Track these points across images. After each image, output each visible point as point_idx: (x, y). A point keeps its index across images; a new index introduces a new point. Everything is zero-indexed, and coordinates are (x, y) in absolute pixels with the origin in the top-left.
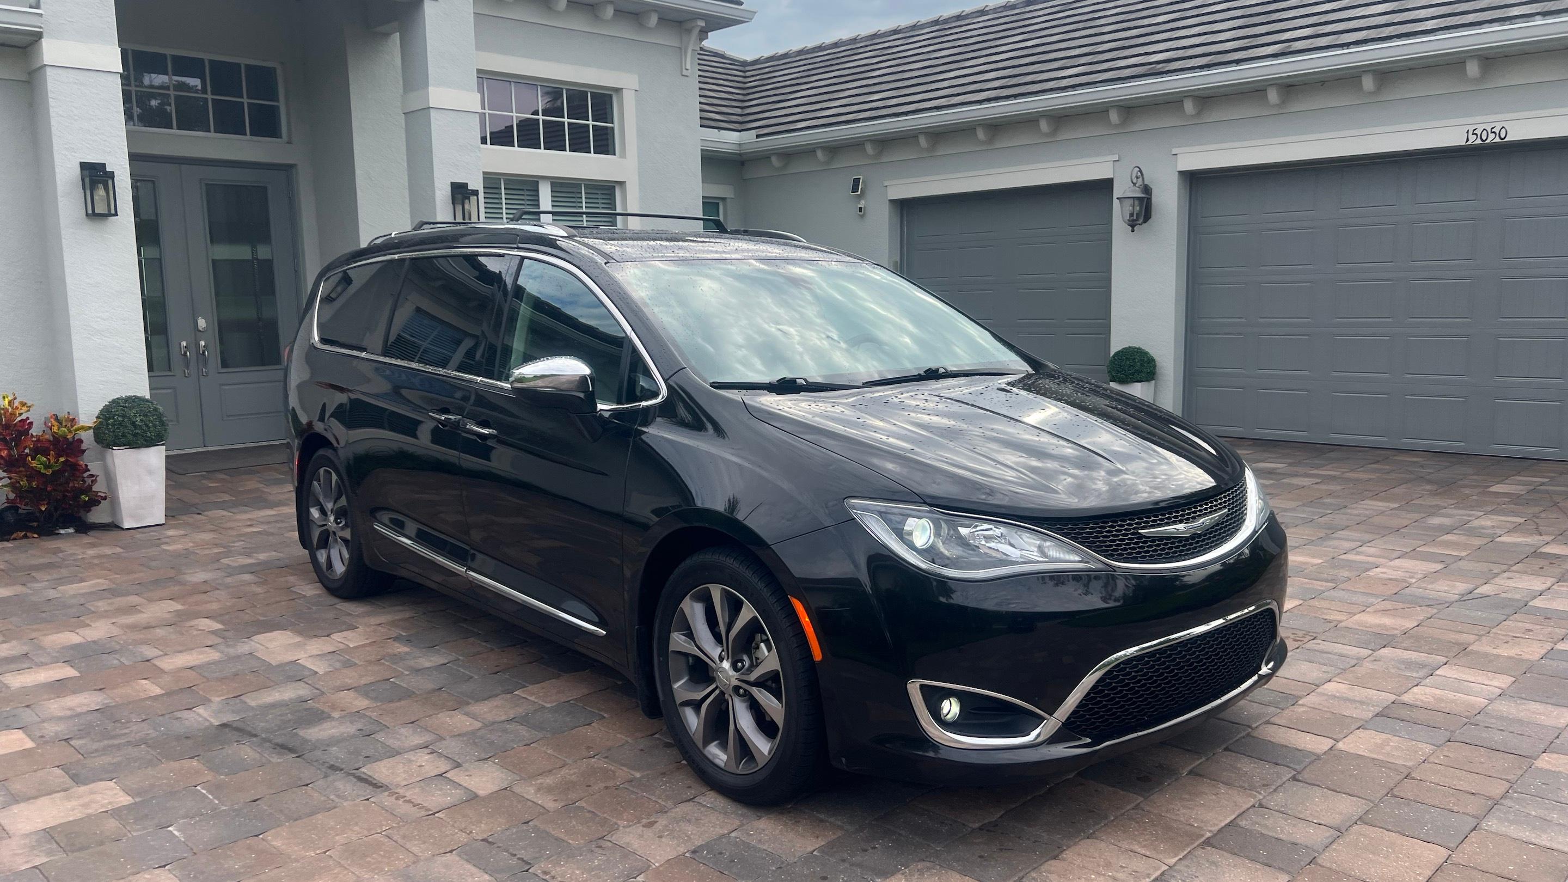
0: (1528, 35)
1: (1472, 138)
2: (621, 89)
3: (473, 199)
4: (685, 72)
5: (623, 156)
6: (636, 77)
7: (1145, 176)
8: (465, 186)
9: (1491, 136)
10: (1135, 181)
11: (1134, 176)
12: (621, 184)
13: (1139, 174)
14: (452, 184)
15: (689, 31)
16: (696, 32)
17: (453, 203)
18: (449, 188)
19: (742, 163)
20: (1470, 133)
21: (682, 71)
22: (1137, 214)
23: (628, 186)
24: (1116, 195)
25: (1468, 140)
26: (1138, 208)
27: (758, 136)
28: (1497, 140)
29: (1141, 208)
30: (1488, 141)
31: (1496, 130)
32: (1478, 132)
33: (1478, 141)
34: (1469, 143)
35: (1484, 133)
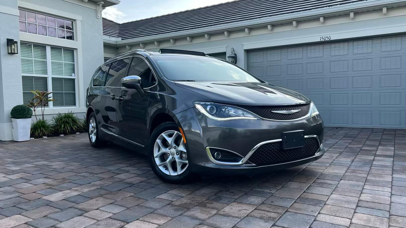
0: (338, 9)
1: (322, 39)
2: (76, 20)
3: (16, 44)
4: (98, 17)
5: (77, 41)
6: (81, 17)
7: (235, 51)
8: (12, 40)
9: (327, 39)
10: (232, 52)
11: (232, 50)
12: (76, 49)
13: (233, 50)
14: (7, 39)
15: (99, 5)
16: (101, 5)
17: (8, 46)
18: (6, 41)
19: (117, 48)
20: (321, 38)
21: (97, 17)
22: (233, 62)
23: (78, 50)
24: (227, 56)
25: (321, 40)
26: (233, 60)
27: (122, 40)
28: (328, 40)
29: (234, 60)
30: (326, 40)
31: (328, 37)
32: (323, 38)
33: (324, 40)
34: (321, 41)
35: (325, 38)
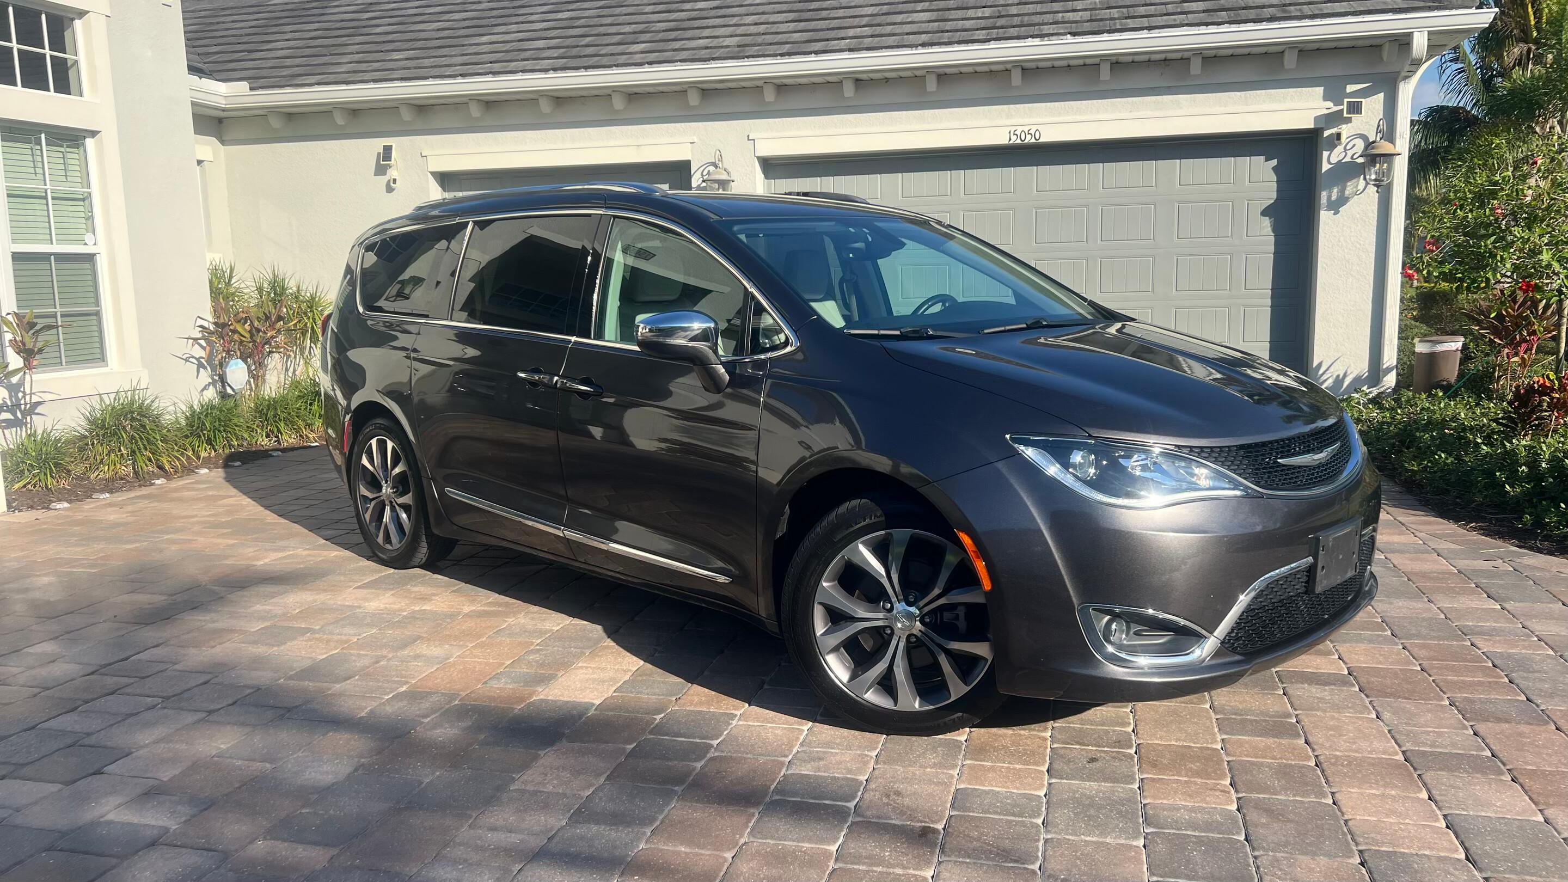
1: (1014, 138)
2: (88, 12)
4: (166, 1)
9: (1029, 137)
10: (718, 164)
11: (716, 158)
12: (94, 134)
13: (720, 157)
19: (220, 120)
20: (1012, 133)
23: (104, 137)
25: (1010, 139)
27: (251, 89)
28: (1033, 141)
30: (1026, 141)
31: (1032, 132)
32: (1018, 133)
33: (1018, 141)
34: (1011, 142)
35: (1023, 133)
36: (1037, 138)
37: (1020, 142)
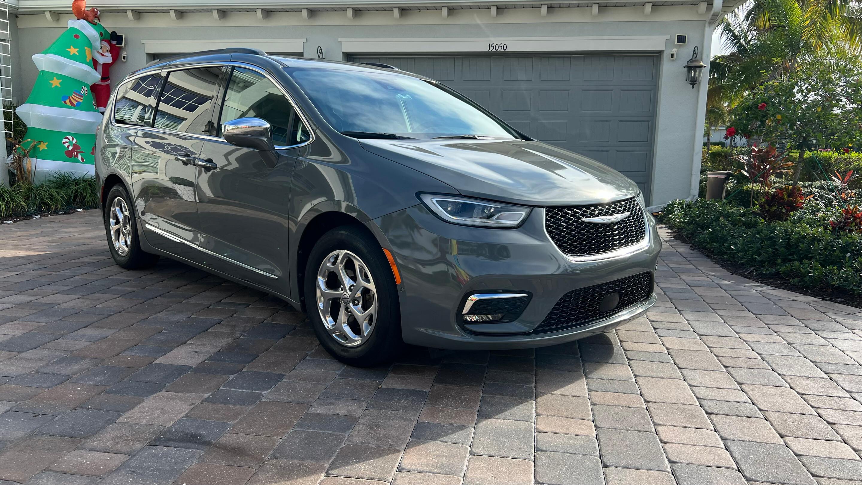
1: (491, 48)
9: (500, 48)
10: (319, 55)
11: (318, 52)
13: (321, 51)
20: (491, 45)
25: (489, 49)
28: (503, 50)
30: (498, 50)
31: (502, 45)
32: (494, 45)
33: (494, 50)
34: (490, 51)
35: (497, 46)
36: (505, 49)
37: (495, 51)
